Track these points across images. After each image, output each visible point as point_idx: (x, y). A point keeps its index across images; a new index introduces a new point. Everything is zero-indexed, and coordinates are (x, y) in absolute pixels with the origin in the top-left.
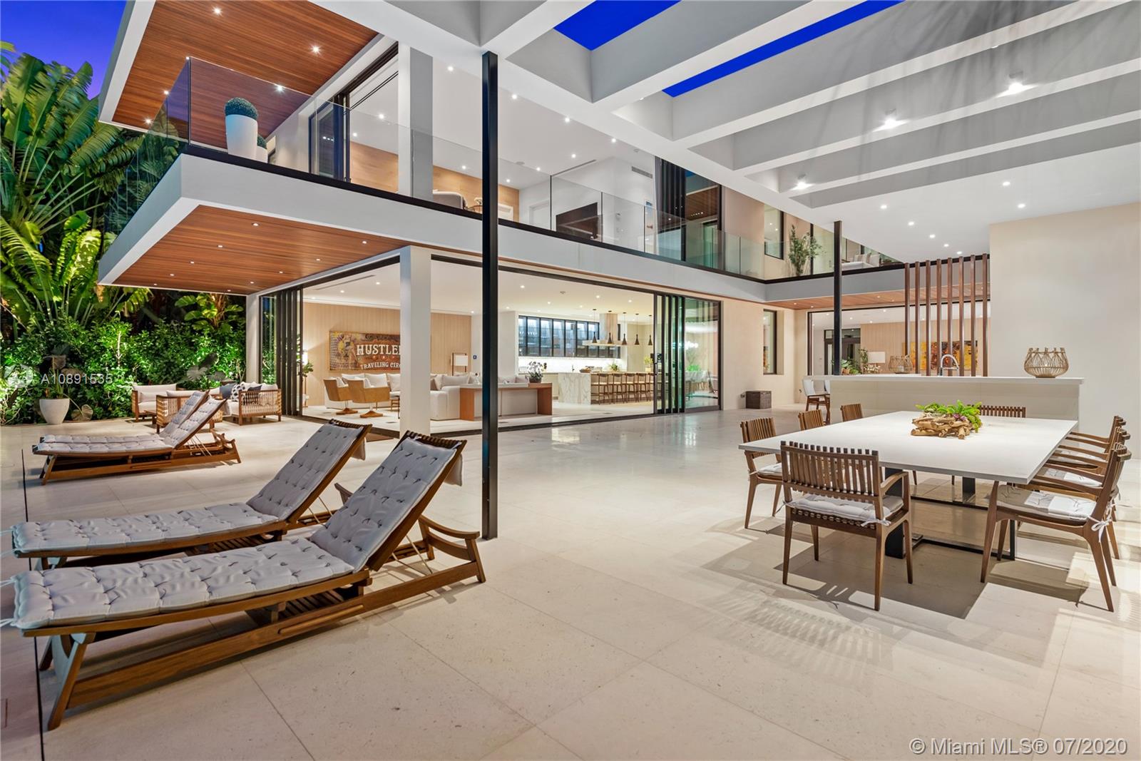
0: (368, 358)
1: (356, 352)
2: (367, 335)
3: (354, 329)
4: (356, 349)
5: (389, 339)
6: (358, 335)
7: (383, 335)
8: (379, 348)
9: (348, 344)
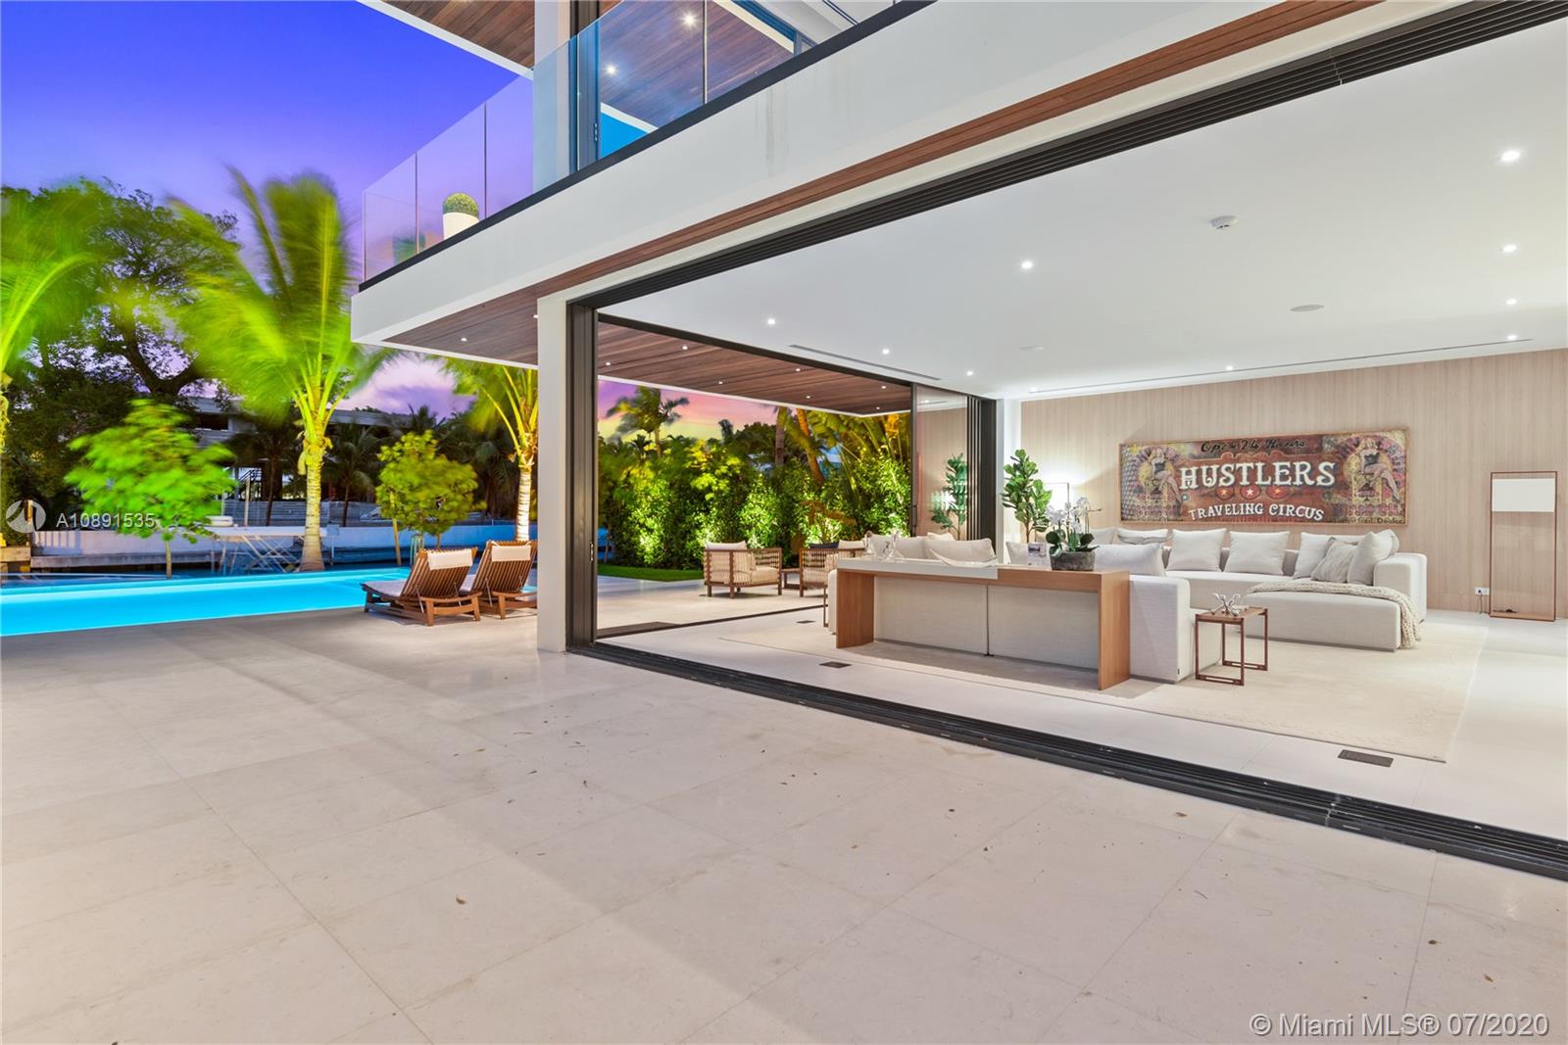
0: (1208, 495)
1: (1179, 485)
2: (1204, 445)
3: (1177, 435)
4: (1178, 477)
5: (1264, 449)
6: (1182, 446)
7: (1246, 441)
8: (1237, 473)
9: (1161, 467)
